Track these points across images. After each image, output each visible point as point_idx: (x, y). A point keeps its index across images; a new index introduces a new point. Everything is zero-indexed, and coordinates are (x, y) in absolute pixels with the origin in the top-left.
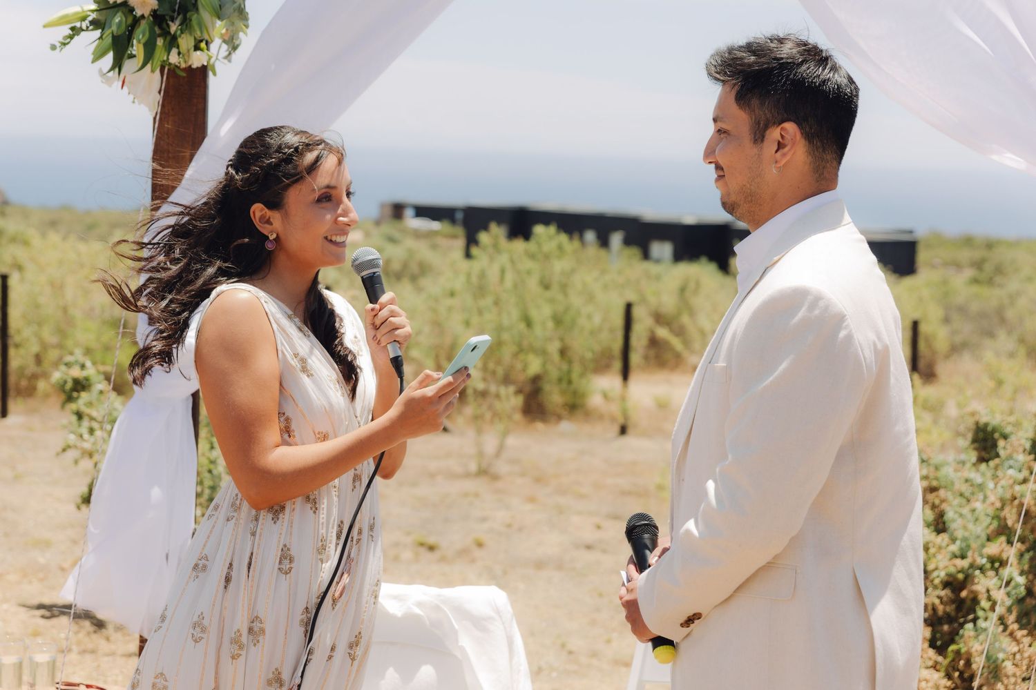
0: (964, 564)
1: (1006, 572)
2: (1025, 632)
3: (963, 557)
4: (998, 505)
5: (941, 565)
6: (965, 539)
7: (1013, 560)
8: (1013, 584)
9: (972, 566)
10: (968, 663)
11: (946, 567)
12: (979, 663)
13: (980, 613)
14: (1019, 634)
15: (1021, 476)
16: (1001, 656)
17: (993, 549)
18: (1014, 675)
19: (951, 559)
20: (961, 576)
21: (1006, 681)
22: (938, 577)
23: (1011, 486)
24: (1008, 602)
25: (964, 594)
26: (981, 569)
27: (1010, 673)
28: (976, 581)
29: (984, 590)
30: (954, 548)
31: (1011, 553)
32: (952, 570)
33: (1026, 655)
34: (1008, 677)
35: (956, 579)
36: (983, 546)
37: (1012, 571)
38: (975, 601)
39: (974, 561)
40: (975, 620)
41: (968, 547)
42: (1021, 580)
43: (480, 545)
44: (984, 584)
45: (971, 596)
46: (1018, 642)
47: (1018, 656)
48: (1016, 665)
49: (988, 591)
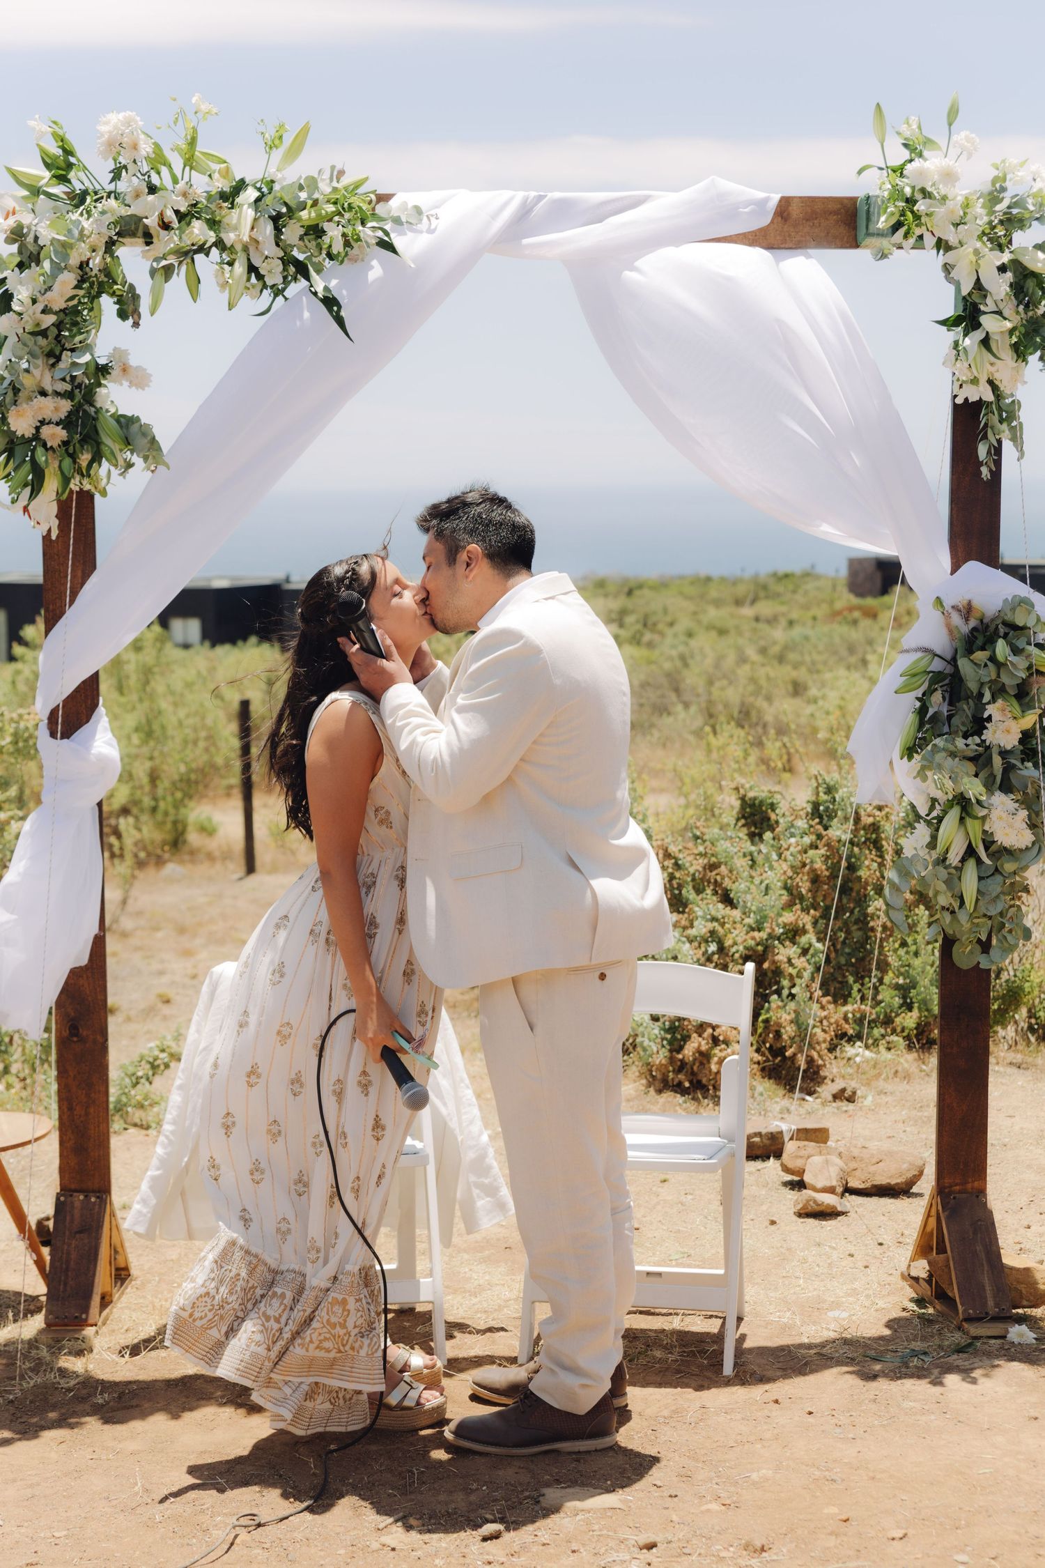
0: (763, 935)
1: (803, 940)
2: (829, 998)
3: (759, 930)
4: (790, 873)
5: (739, 940)
6: (760, 910)
7: (809, 927)
8: (811, 951)
9: (771, 936)
10: (778, 1035)
11: (745, 940)
12: (789, 1031)
13: (785, 983)
14: (824, 1000)
15: (807, 840)
16: (811, 1022)
17: (788, 917)
18: (824, 1041)
19: (747, 933)
20: (760, 948)
21: (818, 1048)
22: (737, 952)
23: (800, 852)
24: (810, 969)
25: (766, 965)
26: (779, 939)
27: (821, 1039)
28: (777, 951)
29: (786, 960)
30: (750, 921)
31: (806, 920)
32: (752, 943)
33: (832, 1020)
34: (818, 1043)
35: (755, 951)
36: (779, 915)
37: (810, 938)
38: (778, 972)
39: (773, 930)
40: (778, 992)
41: (765, 918)
42: (819, 946)
43: (168, 1001)
44: (784, 953)
45: (773, 968)
46: (823, 1008)
47: (825, 1023)
48: (824, 1031)
49: (789, 960)
